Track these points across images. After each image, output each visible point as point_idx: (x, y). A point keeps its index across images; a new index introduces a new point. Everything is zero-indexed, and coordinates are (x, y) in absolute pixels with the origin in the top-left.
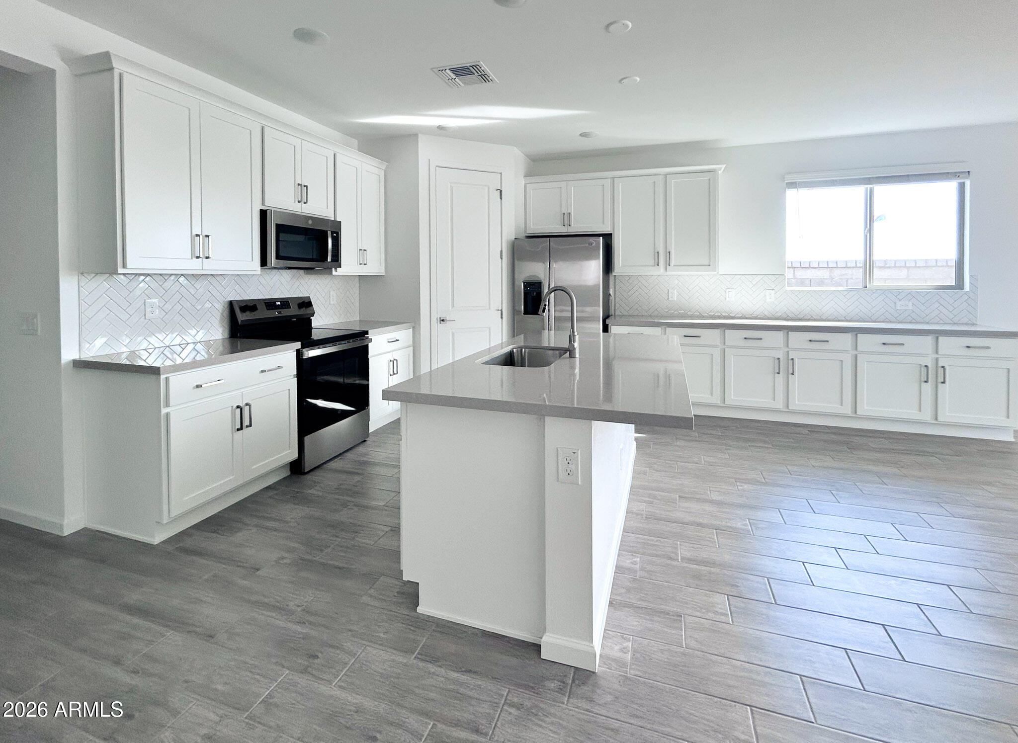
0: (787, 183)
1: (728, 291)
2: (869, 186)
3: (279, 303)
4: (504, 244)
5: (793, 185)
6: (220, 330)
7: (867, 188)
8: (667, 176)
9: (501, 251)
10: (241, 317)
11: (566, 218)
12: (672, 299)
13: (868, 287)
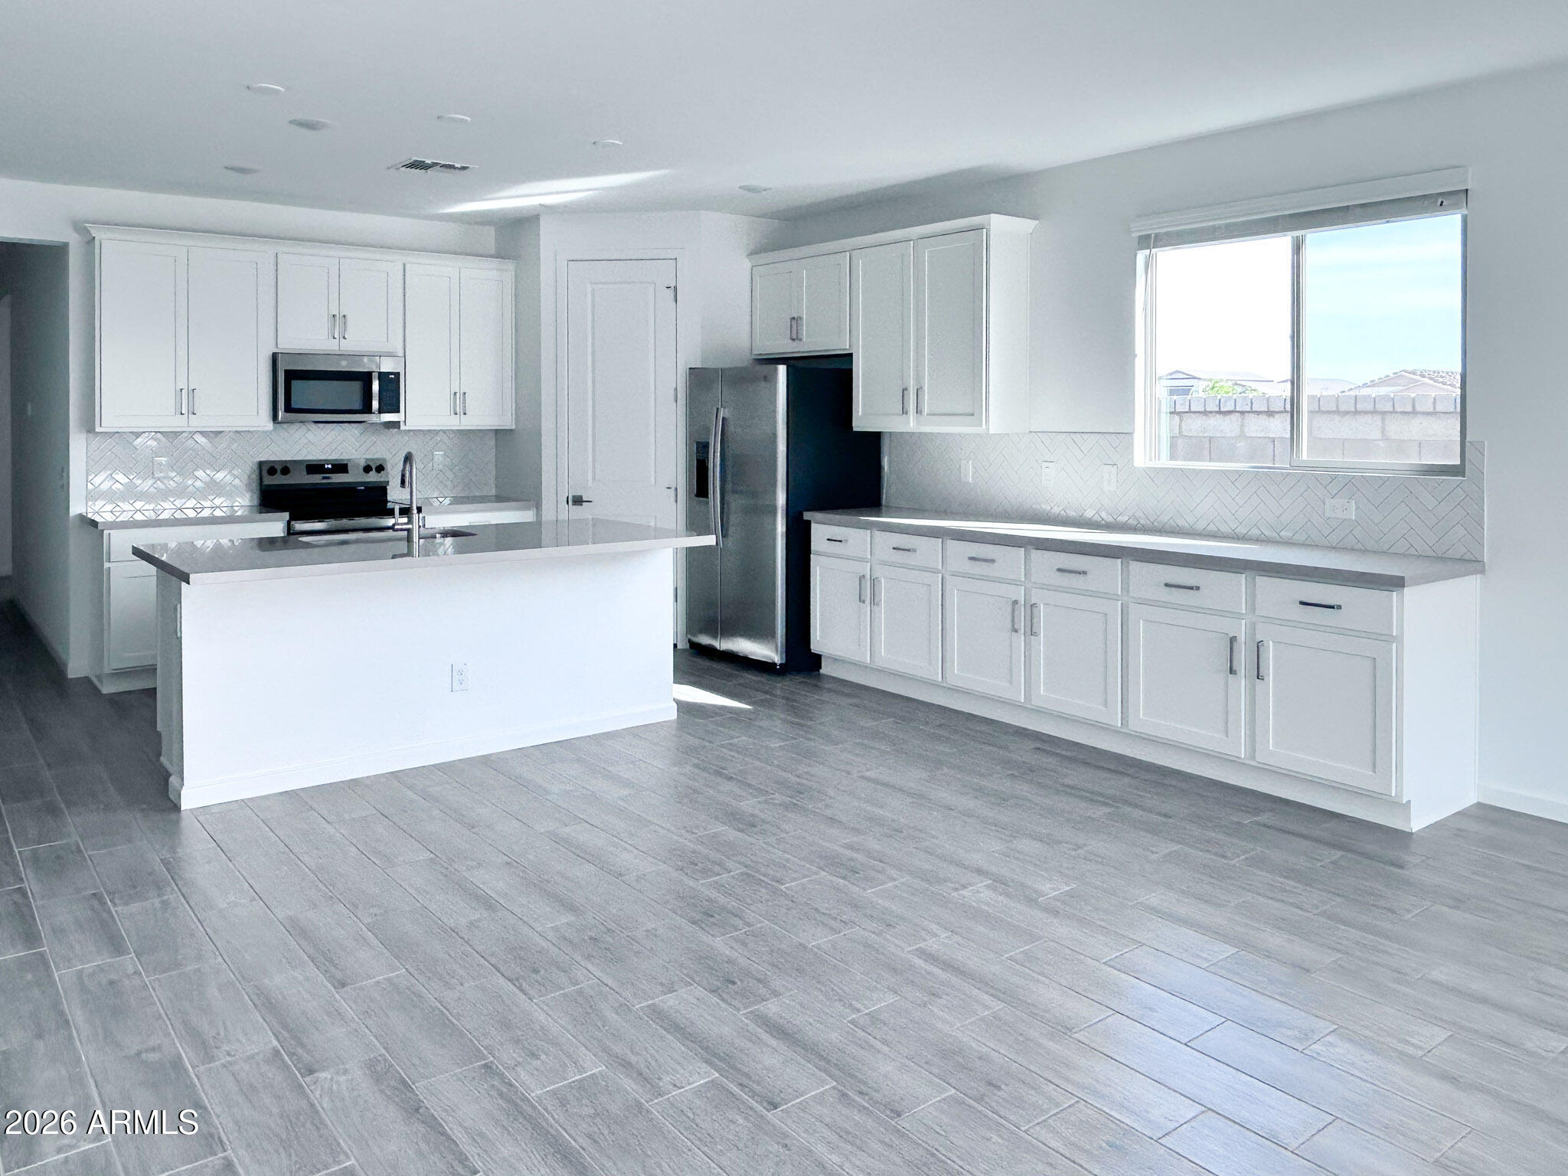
0: (1137, 237)
1: (1045, 465)
3: (330, 466)
4: (679, 378)
6: (248, 495)
8: (919, 241)
9: (676, 389)
10: (269, 481)
11: (796, 326)
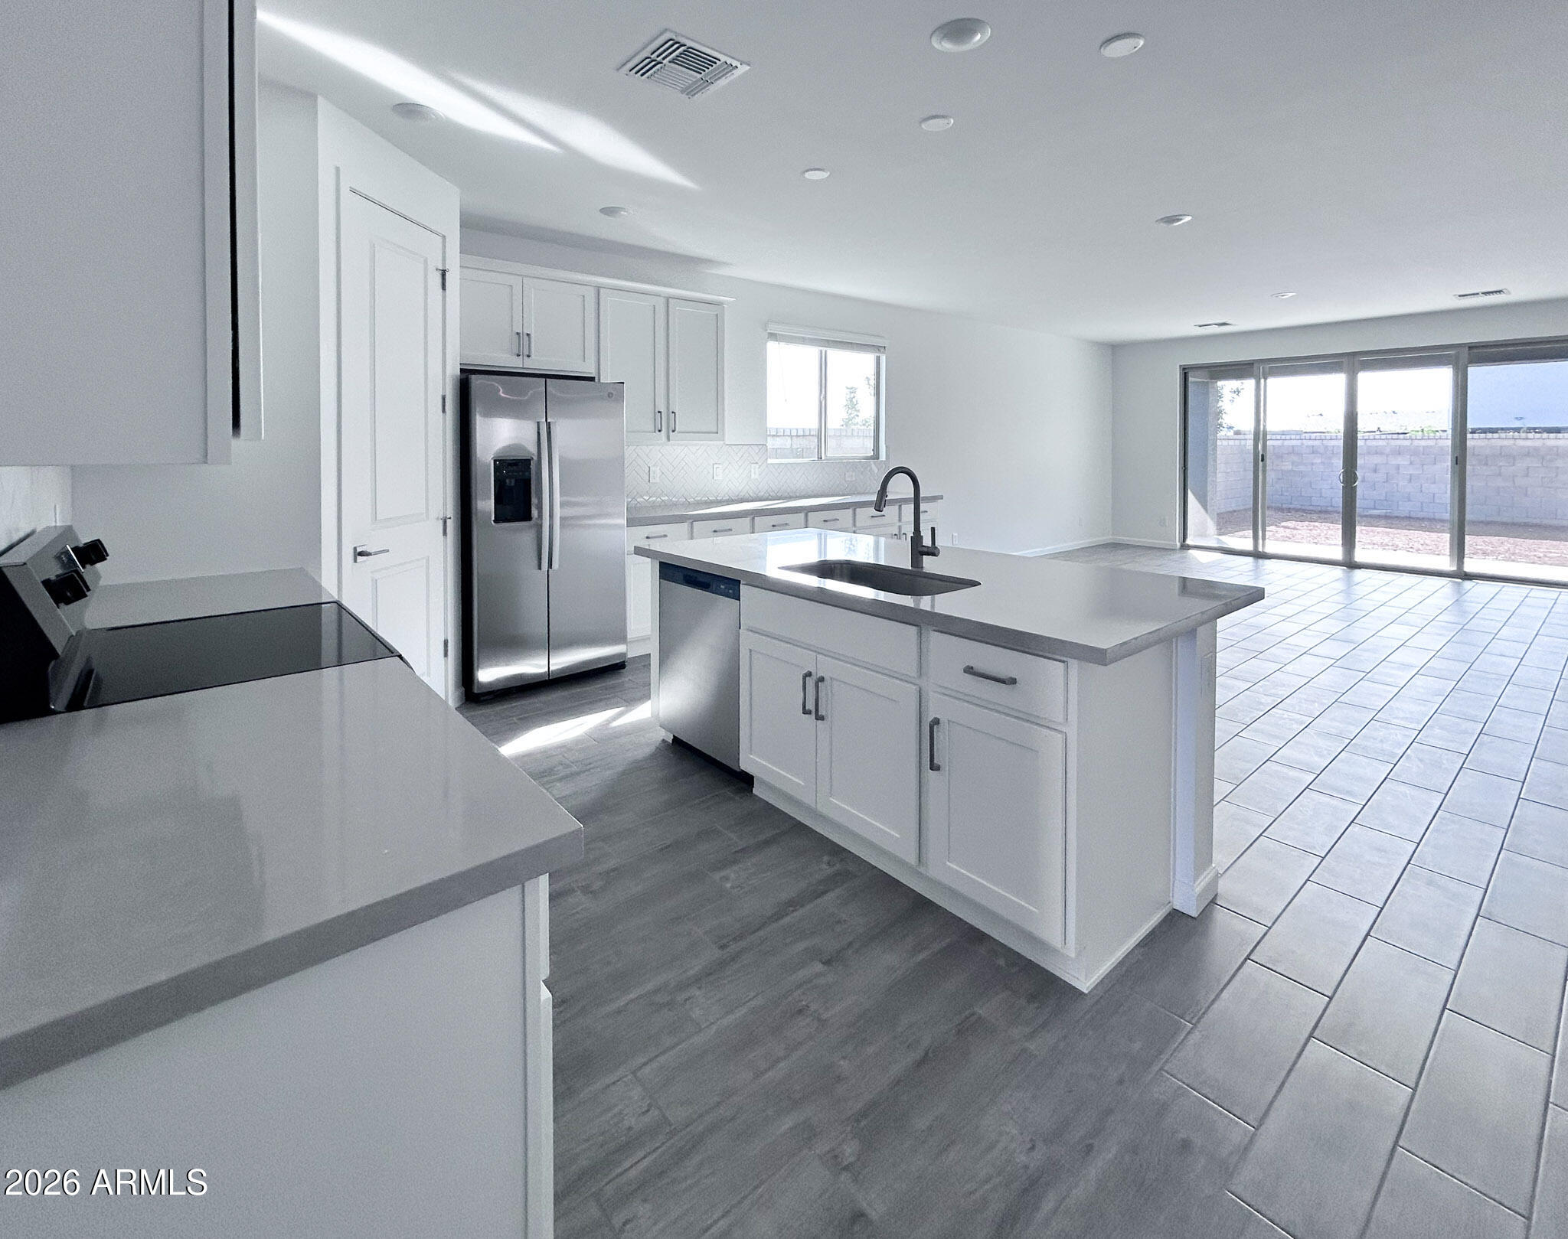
0: (769, 333)
1: (715, 466)
2: (824, 349)
4: (448, 380)
5: (773, 336)
7: (821, 351)
8: (670, 299)
11: (522, 341)
12: (655, 481)
13: (823, 458)
